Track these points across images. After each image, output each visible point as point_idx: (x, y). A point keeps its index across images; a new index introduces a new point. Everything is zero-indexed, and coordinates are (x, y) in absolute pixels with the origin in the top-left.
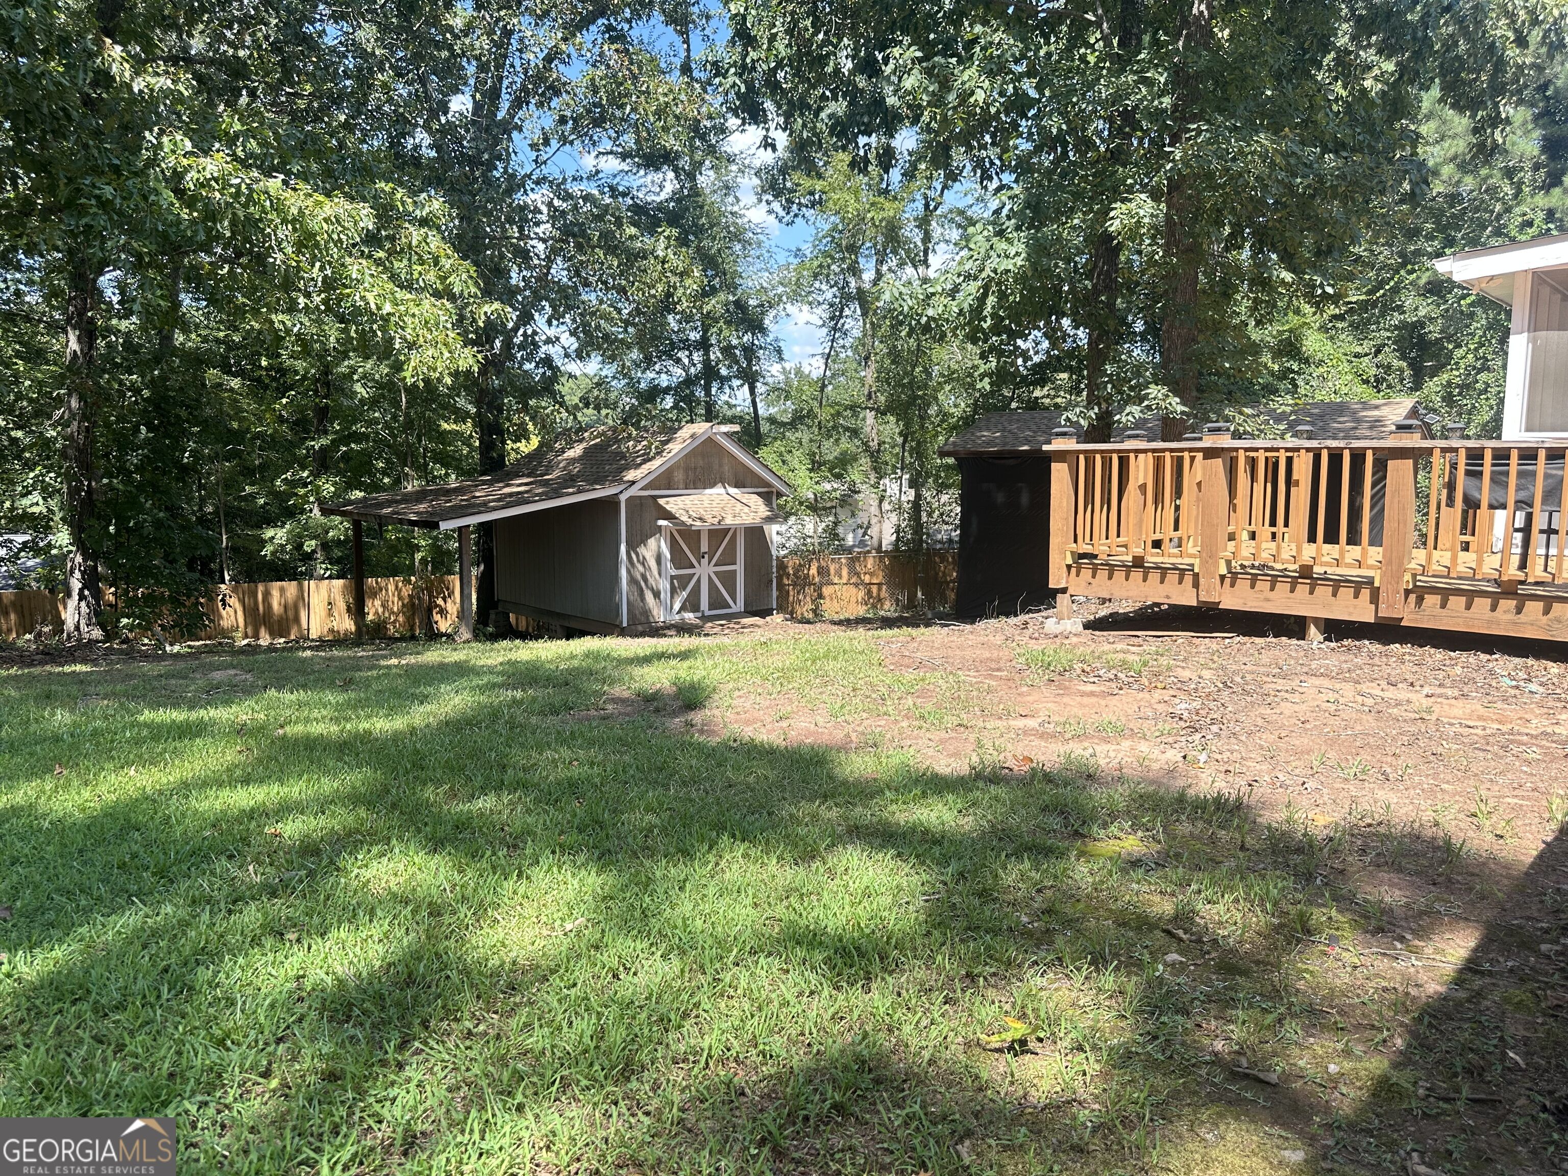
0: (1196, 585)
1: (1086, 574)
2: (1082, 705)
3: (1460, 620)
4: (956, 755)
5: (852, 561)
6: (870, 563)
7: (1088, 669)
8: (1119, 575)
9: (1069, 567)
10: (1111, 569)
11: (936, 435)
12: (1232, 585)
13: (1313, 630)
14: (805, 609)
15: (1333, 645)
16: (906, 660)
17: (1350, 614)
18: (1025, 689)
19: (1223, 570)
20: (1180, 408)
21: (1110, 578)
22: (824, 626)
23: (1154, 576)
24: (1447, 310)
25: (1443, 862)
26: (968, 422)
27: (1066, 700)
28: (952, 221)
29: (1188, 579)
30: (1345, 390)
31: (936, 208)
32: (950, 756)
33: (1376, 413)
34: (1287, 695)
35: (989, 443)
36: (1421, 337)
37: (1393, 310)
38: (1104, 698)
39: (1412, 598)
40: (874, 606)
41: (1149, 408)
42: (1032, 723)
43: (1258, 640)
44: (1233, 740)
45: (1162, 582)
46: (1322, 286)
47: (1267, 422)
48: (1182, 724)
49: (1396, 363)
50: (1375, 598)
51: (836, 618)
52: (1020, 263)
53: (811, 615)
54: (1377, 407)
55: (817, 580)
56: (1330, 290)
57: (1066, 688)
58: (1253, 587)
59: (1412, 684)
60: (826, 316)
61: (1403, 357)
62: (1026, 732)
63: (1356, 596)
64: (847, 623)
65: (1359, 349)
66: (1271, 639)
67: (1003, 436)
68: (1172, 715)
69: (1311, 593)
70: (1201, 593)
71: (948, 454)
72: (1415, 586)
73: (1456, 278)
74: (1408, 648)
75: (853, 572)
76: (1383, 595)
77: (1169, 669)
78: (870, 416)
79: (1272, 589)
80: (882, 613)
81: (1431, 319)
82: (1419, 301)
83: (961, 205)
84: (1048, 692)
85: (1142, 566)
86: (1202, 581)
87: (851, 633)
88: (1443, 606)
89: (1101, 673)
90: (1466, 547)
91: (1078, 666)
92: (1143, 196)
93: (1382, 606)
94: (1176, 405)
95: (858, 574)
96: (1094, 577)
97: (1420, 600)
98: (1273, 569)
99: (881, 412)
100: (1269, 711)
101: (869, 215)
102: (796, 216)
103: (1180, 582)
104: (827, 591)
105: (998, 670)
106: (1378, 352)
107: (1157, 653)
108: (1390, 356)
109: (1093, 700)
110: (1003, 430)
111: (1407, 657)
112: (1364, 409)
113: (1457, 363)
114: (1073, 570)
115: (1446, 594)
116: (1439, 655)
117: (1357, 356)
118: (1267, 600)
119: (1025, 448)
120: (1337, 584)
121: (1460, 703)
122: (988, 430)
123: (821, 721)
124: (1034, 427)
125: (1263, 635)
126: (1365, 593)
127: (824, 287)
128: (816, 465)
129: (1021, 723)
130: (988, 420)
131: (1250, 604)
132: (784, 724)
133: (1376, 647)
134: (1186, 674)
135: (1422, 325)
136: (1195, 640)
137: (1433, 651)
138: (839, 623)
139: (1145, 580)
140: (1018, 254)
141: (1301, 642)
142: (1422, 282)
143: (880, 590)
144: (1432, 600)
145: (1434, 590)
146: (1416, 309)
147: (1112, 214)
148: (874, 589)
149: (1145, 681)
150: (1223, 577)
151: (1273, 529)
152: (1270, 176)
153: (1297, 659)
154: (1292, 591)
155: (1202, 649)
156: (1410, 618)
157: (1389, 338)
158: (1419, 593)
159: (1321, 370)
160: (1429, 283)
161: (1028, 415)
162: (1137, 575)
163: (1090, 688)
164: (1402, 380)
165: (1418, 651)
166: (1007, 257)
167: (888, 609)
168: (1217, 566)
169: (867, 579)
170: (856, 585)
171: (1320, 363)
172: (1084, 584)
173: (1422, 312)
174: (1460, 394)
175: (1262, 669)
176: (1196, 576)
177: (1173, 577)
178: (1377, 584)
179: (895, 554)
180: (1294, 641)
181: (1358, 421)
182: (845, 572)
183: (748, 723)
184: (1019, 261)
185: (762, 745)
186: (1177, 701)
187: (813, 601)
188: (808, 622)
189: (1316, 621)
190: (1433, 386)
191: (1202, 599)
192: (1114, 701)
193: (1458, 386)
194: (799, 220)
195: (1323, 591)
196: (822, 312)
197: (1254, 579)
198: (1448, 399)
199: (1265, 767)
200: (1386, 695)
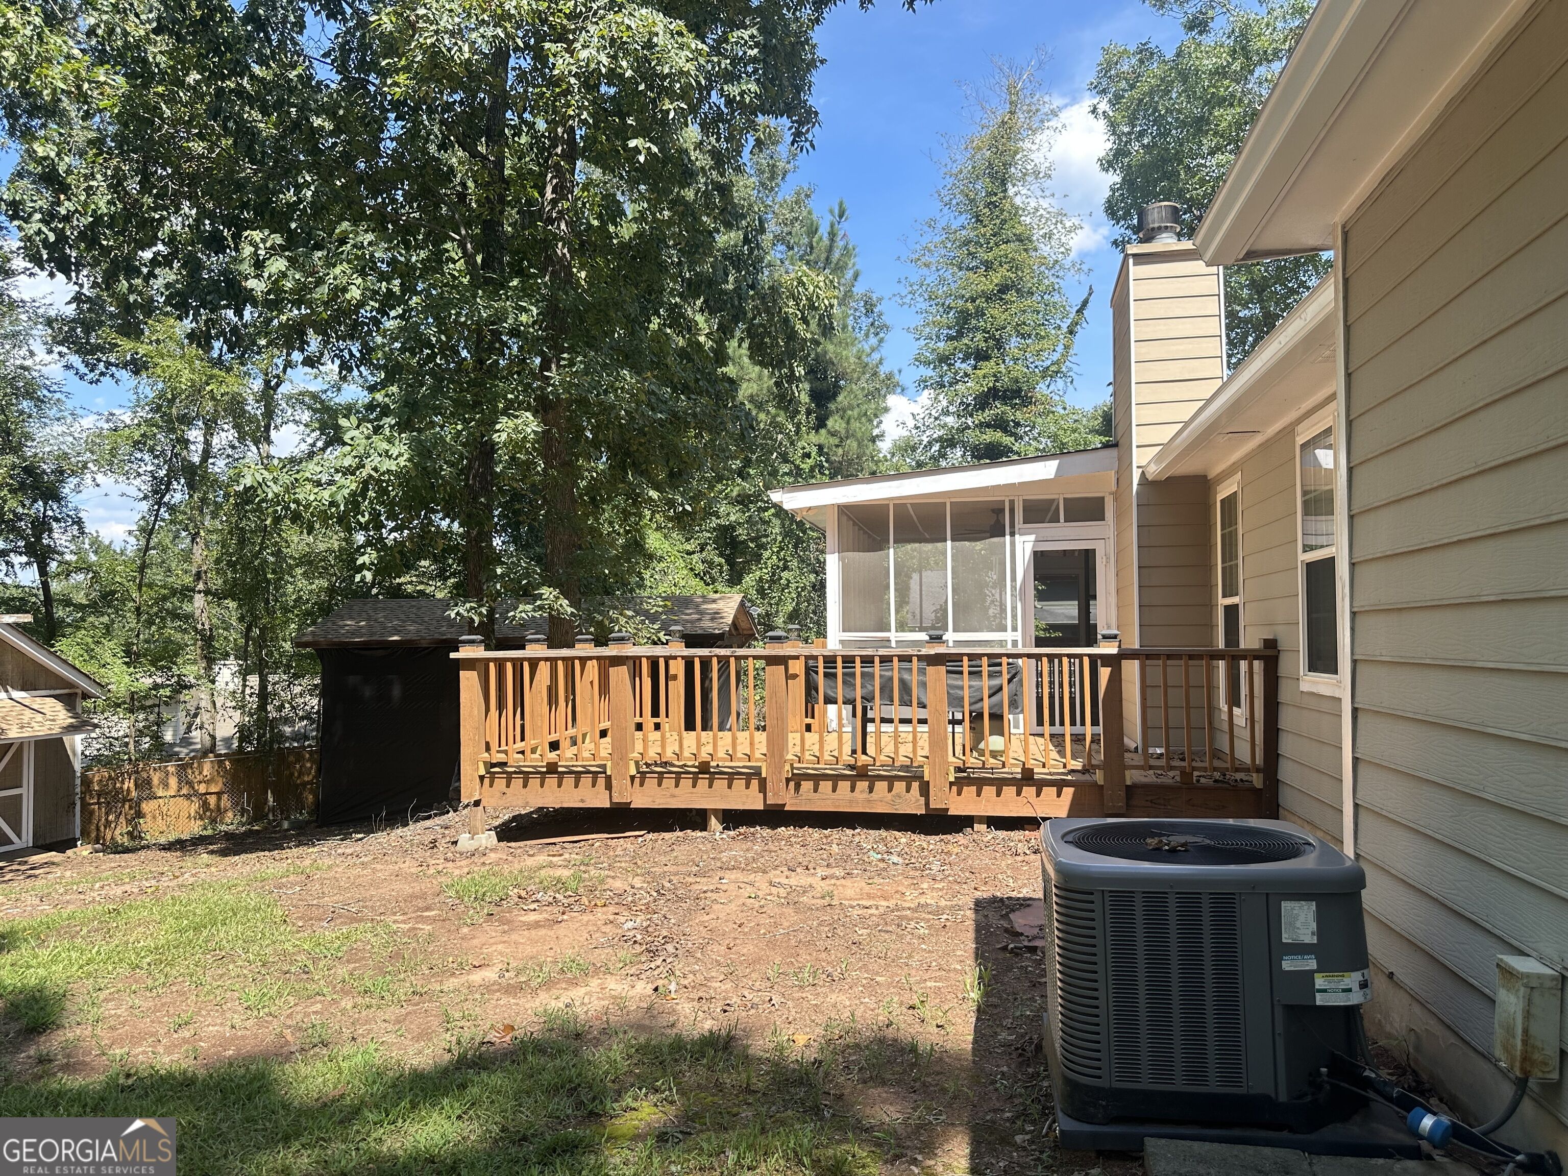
0: (609, 787)
1: (500, 783)
2: (533, 942)
3: (829, 802)
4: (424, 1035)
5: (183, 768)
6: (207, 769)
7: (523, 894)
8: (534, 782)
9: (482, 778)
10: (527, 777)
11: (287, 622)
12: (642, 785)
13: (714, 822)
14: (120, 833)
15: (732, 833)
16: (316, 913)
17: (744, 803)
18: (465, 930)
19: (633, 772)
20: (570, 610)
21: (525, 786)
22: (150, 854)
23: (569, 781)
24: (750, 517)
25: (913, 1065)
26: (325, 609)
27: (514, 937)
28: (303, 402)
29: (601, 781)
30: (682, 583)
31: (278, 385)
32: (417, 1039)
33: (714, 606)
34: (714, 896)
35: (353, 633)
36: (734, 539)
37: (711, 514)
38: (550, 927)
39: (792, 784)
40: (213, 821)
41: (541, 608)
42: (490, 974)
43: (667, 835)
44: (691, 959)
45: (576, 786)
46: (682, 505)
47: (643, 622)
48: (638, 949)
49: (717, 560)
50: (763, 788)
51: (163, 840)
52: (402, 464)
53: (126, 840)
54: (714, 601)
55: (134, 794)
56: (688, 508)
57: (509, 922)
58: (660, 785)
59: (807, 869)
60: (146, 488)
61: (721, 555)
62: (488, 988)
63: (747, 787)
64: (179, 846)
65: (688, 547)
66: (679, 833)
67: (368, 626)
68: (624, 939)
69: (710, 786)
70: (614, 794)
71: (305, 645)
72: (793, 774)
73: (786, 507)
74: (791, 830)
75: (183, 780)
76: (769, 785)
77: (602, 882)
78: (199, 600)
79: (677, 786)
80: (223, 828)
81: (739, 524)
82: (730, 509)
83: (313, 388)
84: (492, 930)
85: (556, 772)
86: (614, 782)
87: (189, 861)
88: (816, 790)
89: (539, 896)
90: (808, 728)
91: (513, 892)
92: (528, 414)
93: (769, 794)
94: (565, 607)
95: (190, 784)
96: (508, 786)
97: (798, 787)
98: (674, 766)
99: (217, 596)
100: (706, 918)
101: (208, 388)
102: (102, 374)
103: (594, 786)
104: (146, 807)
105: (428, 909)
106: (702, 550)
107: (582, 863)
108: (711, 553)
109: (542, 932)
110: (368, 619)
111: (793, 839)
112: (704, 602)
113: (765, 563)
114: (487, 781)
115: (817, 779)
116: (815, 834)
117: (689, 553)
118: (673, 796)
119: (395, 638)
120: (731, 777)
121: (848, 882)
122: (351, 618)
123: (237, 1021)
124: (403, 616)
125: (670, 829)
126: (755, 783)
127: (147, 457)
128: (132, 657)
129: (477, 977)
130: (350, 608)
131: (658, 801)
132: (186, 1033)
133: (766, 832)
134: (618, 885)
135: (734, 529)
136: (610, 842)
137: (811, 830)
138: (169, 847)
139: (559, 786)
140: (400, 455)
141: (704, 834)
142: (735, 494)
143: (219, 799)
144: (807, 785)
145: (807, 777)
146: (728, 514)
147: (498, 427)
148: (212, 800)
149: (585, 900)
150: (633, 778)
151: (656, 720)
152: (636, 410)
153: (706, 852)
154: (694, 786)
155: (619, 852)
156: (792, 804)
157: (710, 538)
158: (796, 779)
159: (662, 565)
160: (739, 495)
161: (393, 603)
162: (552, 781)
163: (532, 917)
164: (721, 572)
165: (800, 832)
166: (390, 457)
167: (231, 822)
168: (627, 768)
169: (202, 789)
170: (188, 797)
171: (661, 559)
172: (498, 794)
173: (733, 518)
174: (769, 588)
175: (683, 869)
176: (608, 779)
177: (586, 780)
178: (764, 775)
179: (238, 757)
180: (699, 834)
181: (702, 613)
182: (173, 782)
183: (136, 1039)
184: (402, 461)
185: (170, 1075)
186: (622, 919)
187: (129, 822)
188: (127, 850)
189: (715, 812)
190: (749, 580)
191: (615, 800)
192: (561, 930)
193: (767, 581)
194: (106, 380)
195: (720, 784)
196: (143, 484)
197: (661, 777)
198: (761, 592)
199: (728, 985)
200: (793, 881)
